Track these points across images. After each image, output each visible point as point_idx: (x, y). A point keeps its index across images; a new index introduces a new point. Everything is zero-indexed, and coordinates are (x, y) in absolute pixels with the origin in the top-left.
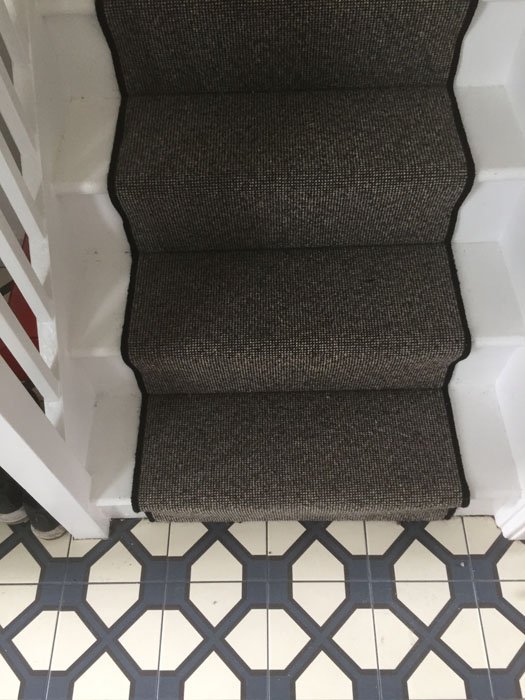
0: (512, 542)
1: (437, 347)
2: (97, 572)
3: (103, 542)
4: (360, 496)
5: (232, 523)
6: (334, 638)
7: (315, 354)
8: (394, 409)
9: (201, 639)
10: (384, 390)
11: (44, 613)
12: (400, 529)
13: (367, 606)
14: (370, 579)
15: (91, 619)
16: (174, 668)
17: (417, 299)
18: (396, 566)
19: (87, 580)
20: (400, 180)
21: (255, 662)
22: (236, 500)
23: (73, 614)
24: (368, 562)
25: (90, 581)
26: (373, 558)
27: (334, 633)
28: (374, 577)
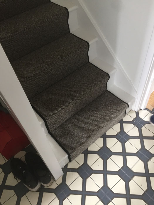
0: (138, 111)
1: (104, 79)
2: (68, 182)
3: (63, 175)
4: (111, 118)
5: (88, 148)
6: (126, 152)
7: (84, 94)
8: (102, 100)
9: (103, 175)
10: (97, 98)
11: (64, 201)
12: (119, 124)
13: (126, 142)
14: (122, 137)
15: (76, 193)
16: (103, 185)
17: (93, 74)
18: (124, 131)
19: (67, 186)
20: (77, 51)
21: (117, 169)
22: (81, 144)
23: (71, 195)
24: (119, 134)
25: (68, 185)
26: (119, 133)
27: (125, 151)
28: (122, 136)
